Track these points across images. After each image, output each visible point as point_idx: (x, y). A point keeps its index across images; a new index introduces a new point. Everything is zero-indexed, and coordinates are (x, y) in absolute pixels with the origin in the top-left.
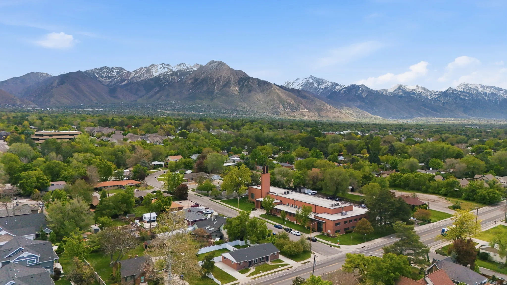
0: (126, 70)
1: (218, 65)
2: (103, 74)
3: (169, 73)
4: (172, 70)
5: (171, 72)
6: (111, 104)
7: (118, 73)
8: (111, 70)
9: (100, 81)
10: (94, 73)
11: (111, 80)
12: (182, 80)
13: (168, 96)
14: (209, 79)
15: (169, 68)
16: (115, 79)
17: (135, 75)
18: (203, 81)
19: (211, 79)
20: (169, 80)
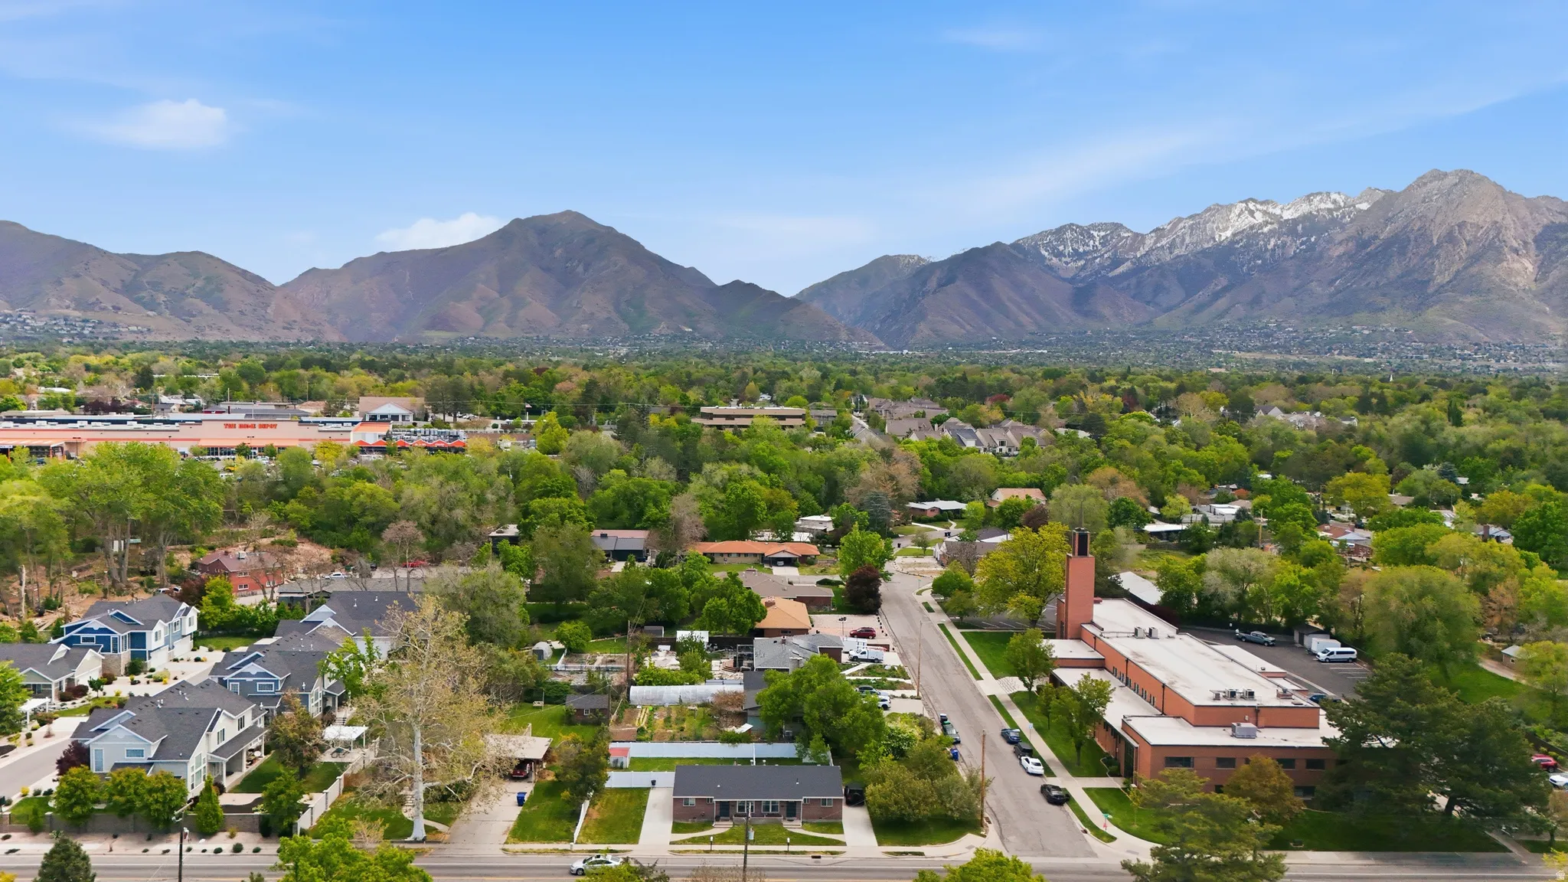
0: (1128, 231)
1: (1456, 184)
2: (1061, 248)
3: (1266, 230)
4: (1277, 218)
5: (1276, 226)
6: (1074, 333)
7: (1104, 241)
8: (1085, 232)
9: (1051, 268)
10: (1036, 247)
11: (1082, 262)
12: (1311, 247)
13: (1256, 301)
14: (1412, 237)
15: (1271, 210)
16: (1096, 258)
17: (1156, 242)
18: (1388, 243)
19: (1423, 235)
20: (1267, 250)
